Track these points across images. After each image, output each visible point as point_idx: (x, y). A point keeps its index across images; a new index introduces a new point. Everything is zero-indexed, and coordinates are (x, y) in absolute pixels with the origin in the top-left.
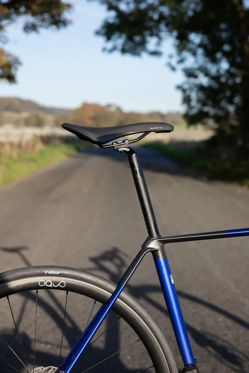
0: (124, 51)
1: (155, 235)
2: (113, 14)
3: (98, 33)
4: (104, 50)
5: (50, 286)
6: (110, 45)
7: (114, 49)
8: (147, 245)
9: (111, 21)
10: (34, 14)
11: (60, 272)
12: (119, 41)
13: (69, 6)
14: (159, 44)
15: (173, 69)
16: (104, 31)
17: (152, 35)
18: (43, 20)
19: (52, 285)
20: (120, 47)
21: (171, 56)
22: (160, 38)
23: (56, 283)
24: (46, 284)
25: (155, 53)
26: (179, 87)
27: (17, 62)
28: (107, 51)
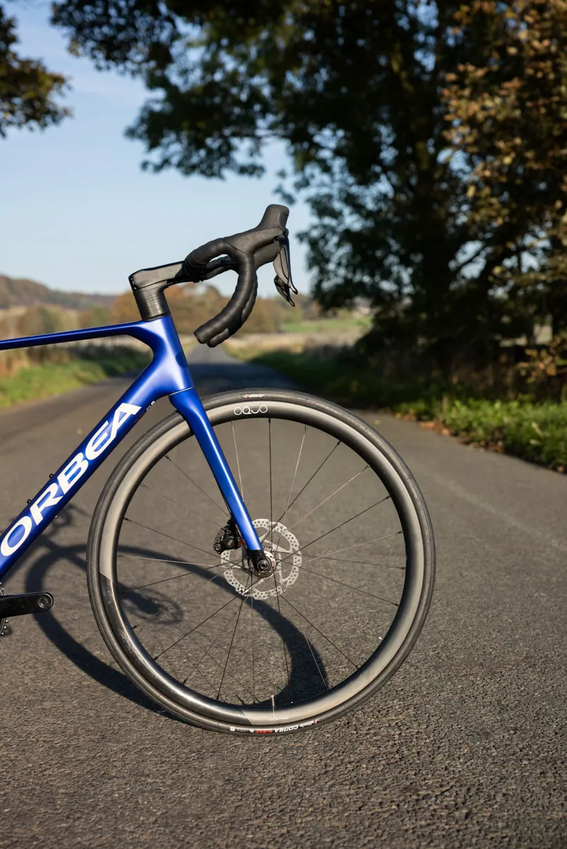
0: (188, 168)
2: (160, 94)
3: (131, 133)
4: (145, 165)
6: (156, 156)
7: (166, 162)
9: (157, 107)
12: (174, 148)
13: (58, 80)
14: (254, 152)
16: (143, 128)
18: (13, 111)
20: (176, 159)
21: (282, 174)
22: (258, 140)
25: (251, 170)
28: (150, 168)
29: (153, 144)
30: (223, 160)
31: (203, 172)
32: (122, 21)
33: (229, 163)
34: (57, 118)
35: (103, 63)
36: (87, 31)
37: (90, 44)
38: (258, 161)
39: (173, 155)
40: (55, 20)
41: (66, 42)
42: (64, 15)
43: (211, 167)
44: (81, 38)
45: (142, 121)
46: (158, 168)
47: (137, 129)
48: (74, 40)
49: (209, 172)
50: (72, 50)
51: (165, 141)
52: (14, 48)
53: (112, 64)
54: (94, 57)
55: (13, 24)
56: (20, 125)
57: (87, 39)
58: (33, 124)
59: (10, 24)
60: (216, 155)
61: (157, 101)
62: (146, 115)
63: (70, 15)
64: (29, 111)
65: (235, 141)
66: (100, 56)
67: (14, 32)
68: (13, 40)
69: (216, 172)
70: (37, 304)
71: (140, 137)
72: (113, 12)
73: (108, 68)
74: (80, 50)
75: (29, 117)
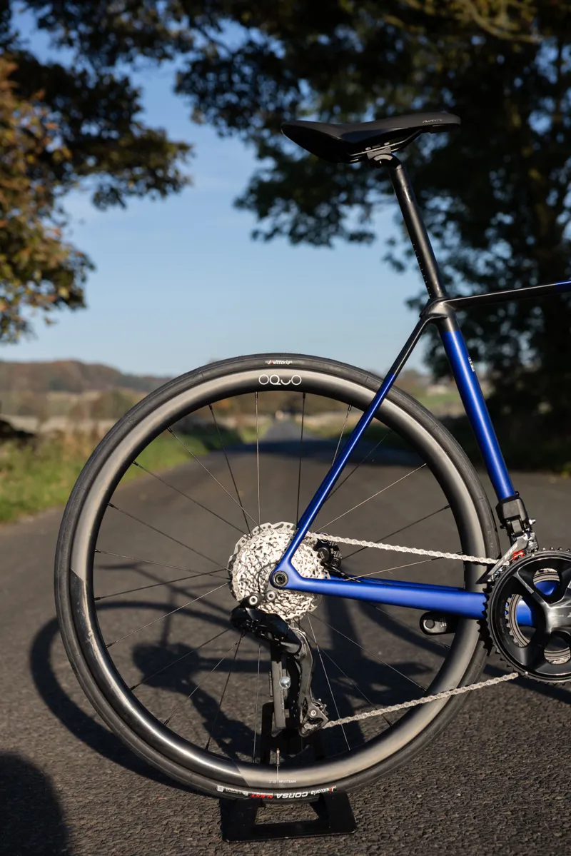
0: (296, 237)
1: (440, 295)
2: (269, 163)
3: (240, 204)
4: (255, 235)
5: (277, 383)
6: (266, 225)
7: (276, 231)
8: (429, 311)
9: (266, 177)
10: (113, 170)
11: (291, 362)
12: (284, 217)
13: (184, 148)
14: (365, 218)
15: (399, 267)
16: (252, 198)
17: (349, 202)
18: (135, 180)
19: (280, 382)
20: (287, 228)
21: (392, 242)
22: (368, 207)
23: (286, 380)
24: (270, 380)
25: (359, 237)
26: (412, 303)
27: (86, 262)
28: (261, 237)
29: (263, 214)
30: (332, 228)
31: (312, 241)
32: (245, 87)
33: (339, 230)
34: (177, 187)
35: (225, 130)
36: (209, 99)
37: (213, 111)
38: (369, 228)
39: (284, 223)
40: (179, 89)
41: (189, 111)
42: (187, 83)
43: (318, 235)
44: (202, 106)
45: (251, 191)
46: (269, 237)
47: (247, 199)
48: (198, 109)
49: (316, 239)
50: (195, 118)
51: (274, 210)
52: (138, 117)
53: (234, 130)
54: (216, 124)
55: (138, 93)
56: (141, 194)
57: (209, 106)
58: (154, 192)
59: (135, 94)
60: (324, 223)
61: (267, 171)
62: (255, 186)
63: (194, 83)
64: (150, 180)
65: (344, 209)
66: (222, 122)
67: (139, 102)
68: (138, 109)
69: (325, 240)
70: (110, 387)
71: (249, 207)
72: (236, 78)
73: (231, 134)
74: (202, 117)
75: (149, 187)
